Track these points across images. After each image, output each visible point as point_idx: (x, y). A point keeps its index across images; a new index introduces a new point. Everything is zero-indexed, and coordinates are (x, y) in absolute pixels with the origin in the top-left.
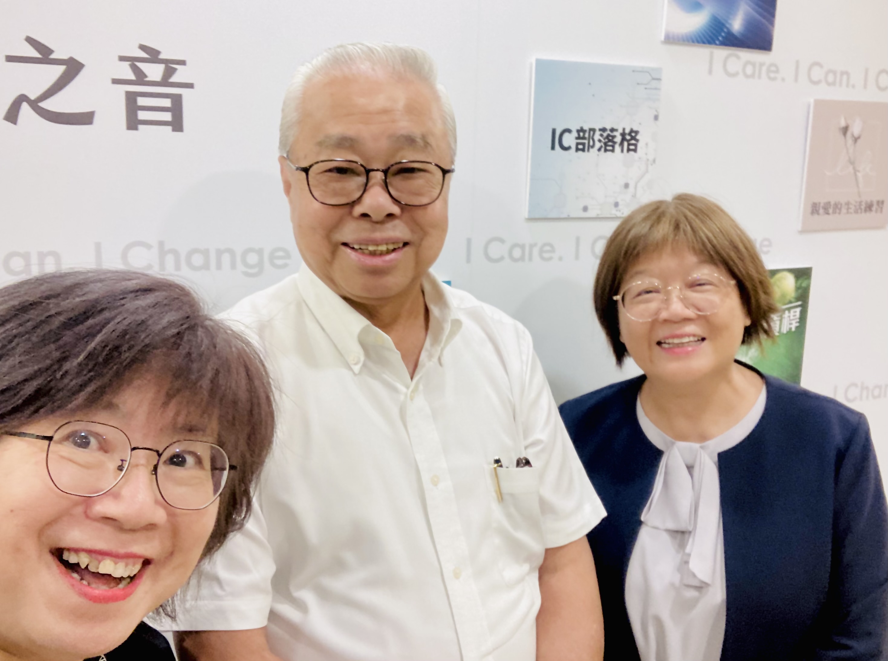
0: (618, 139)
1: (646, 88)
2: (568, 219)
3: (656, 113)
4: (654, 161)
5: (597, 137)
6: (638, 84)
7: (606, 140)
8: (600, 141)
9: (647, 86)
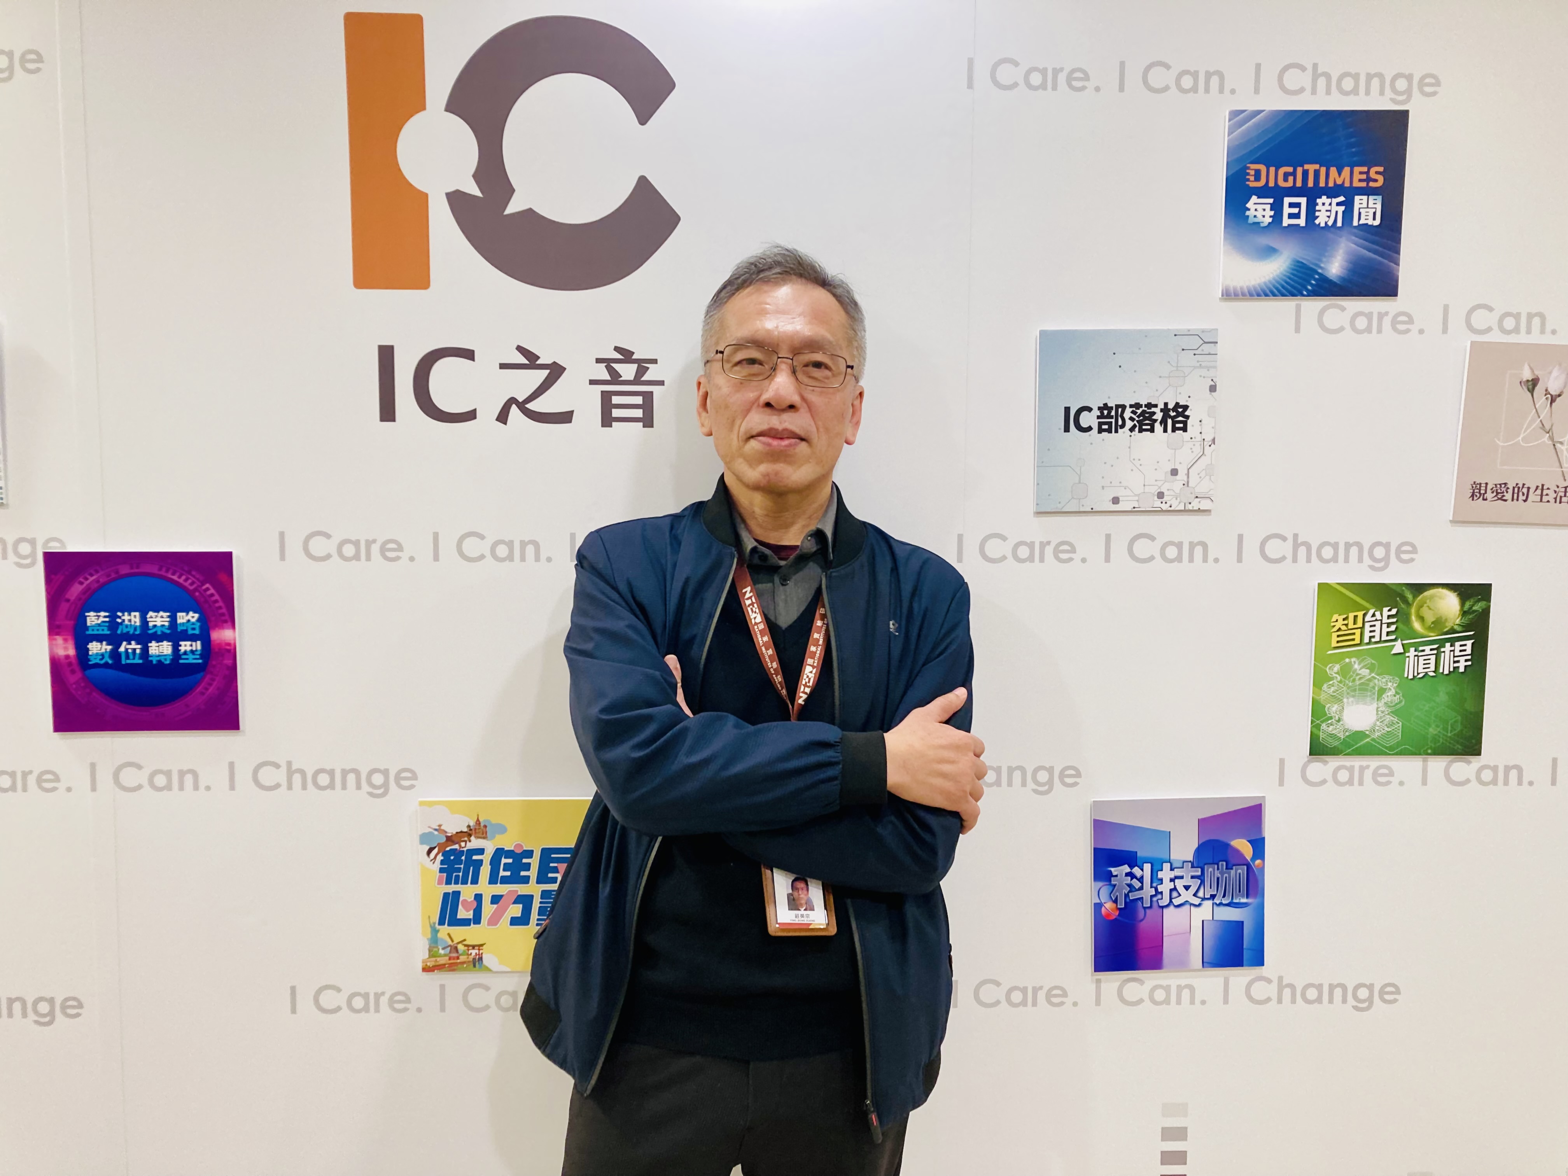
0: (1159, 416)
1: (1195, 354)
2: (1093, 512)
3: (1213, 383)
4: (1214, 441)
5: (1128, 414)
6: (1183, 350)
7: (1141, 418)
8: (1132, 419)
9: (1196, 352)
